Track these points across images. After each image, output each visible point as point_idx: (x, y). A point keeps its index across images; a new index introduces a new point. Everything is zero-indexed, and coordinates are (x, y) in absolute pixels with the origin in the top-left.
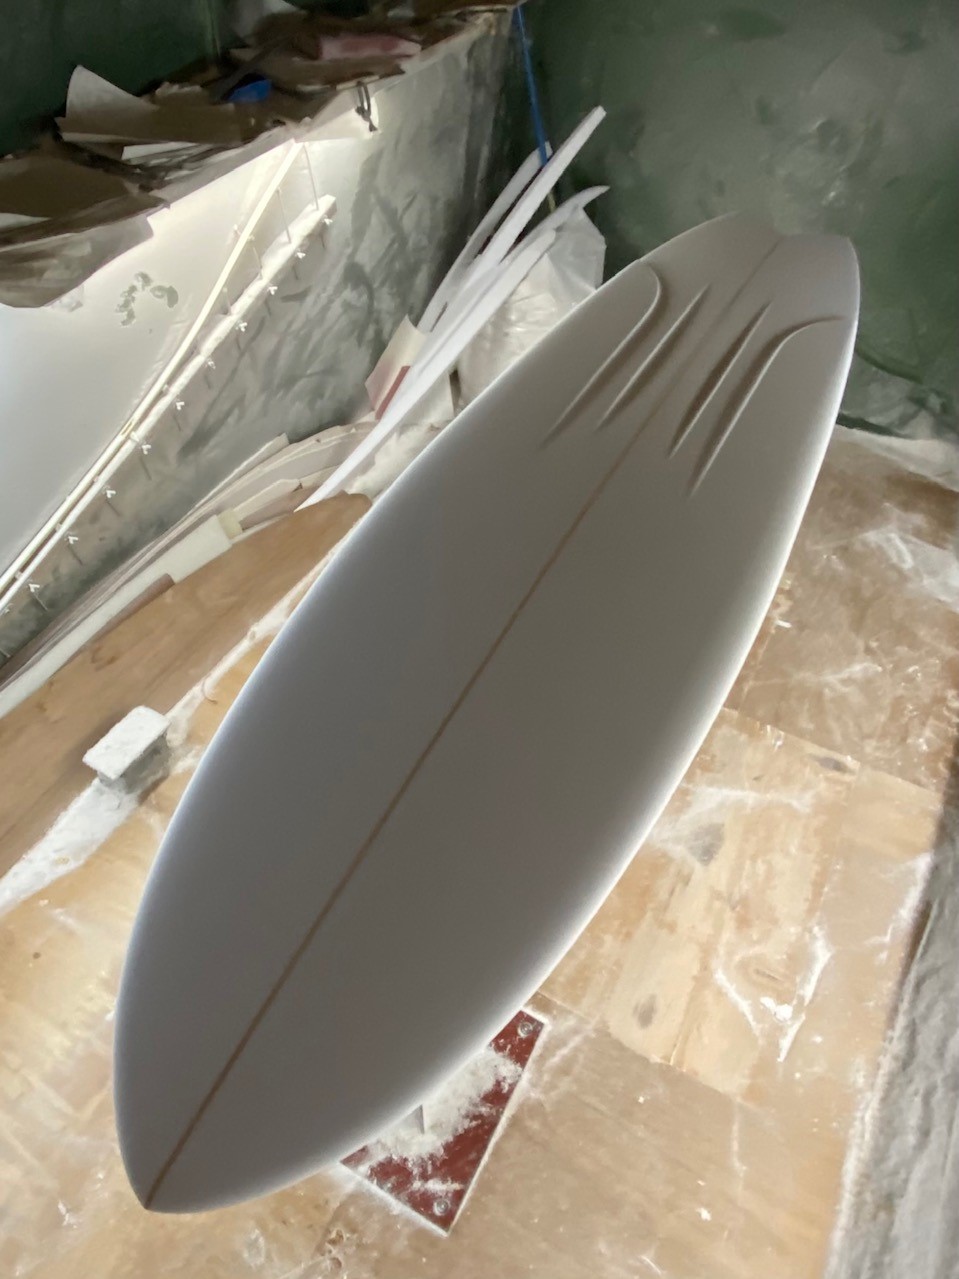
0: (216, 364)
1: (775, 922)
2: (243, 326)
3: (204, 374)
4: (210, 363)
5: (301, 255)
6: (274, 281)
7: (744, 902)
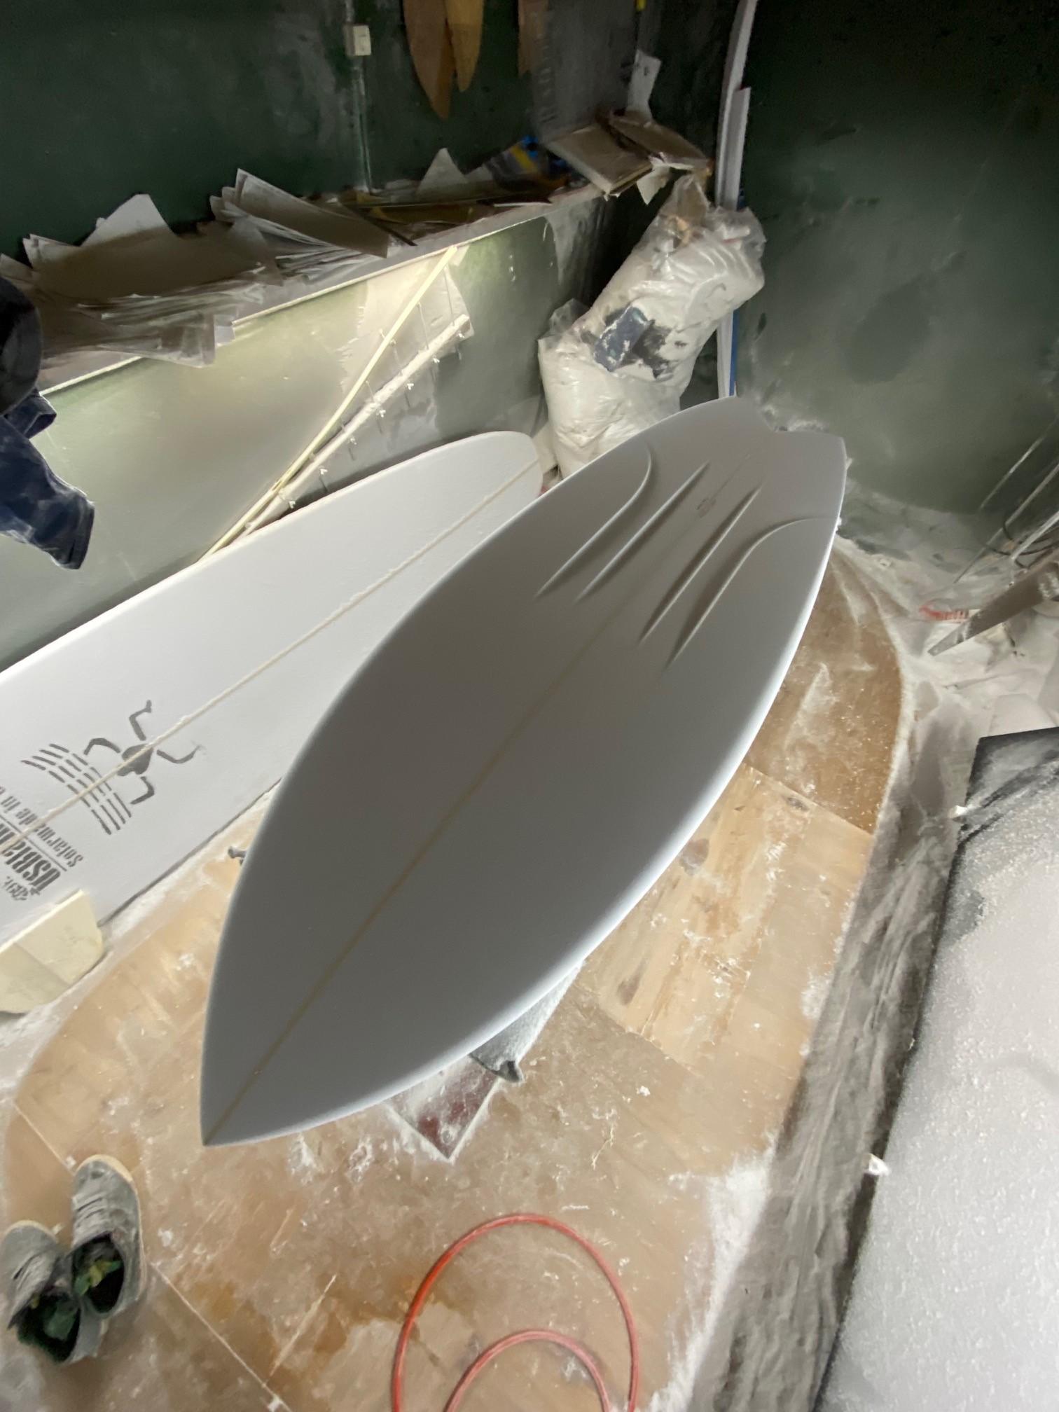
0: (358, 441)
1: (734, 926)
2: (382, 412)
3: (348, 446)
4: (352, 440)
5: (436, 361)
6: (412, 378)
7: (715, 908)
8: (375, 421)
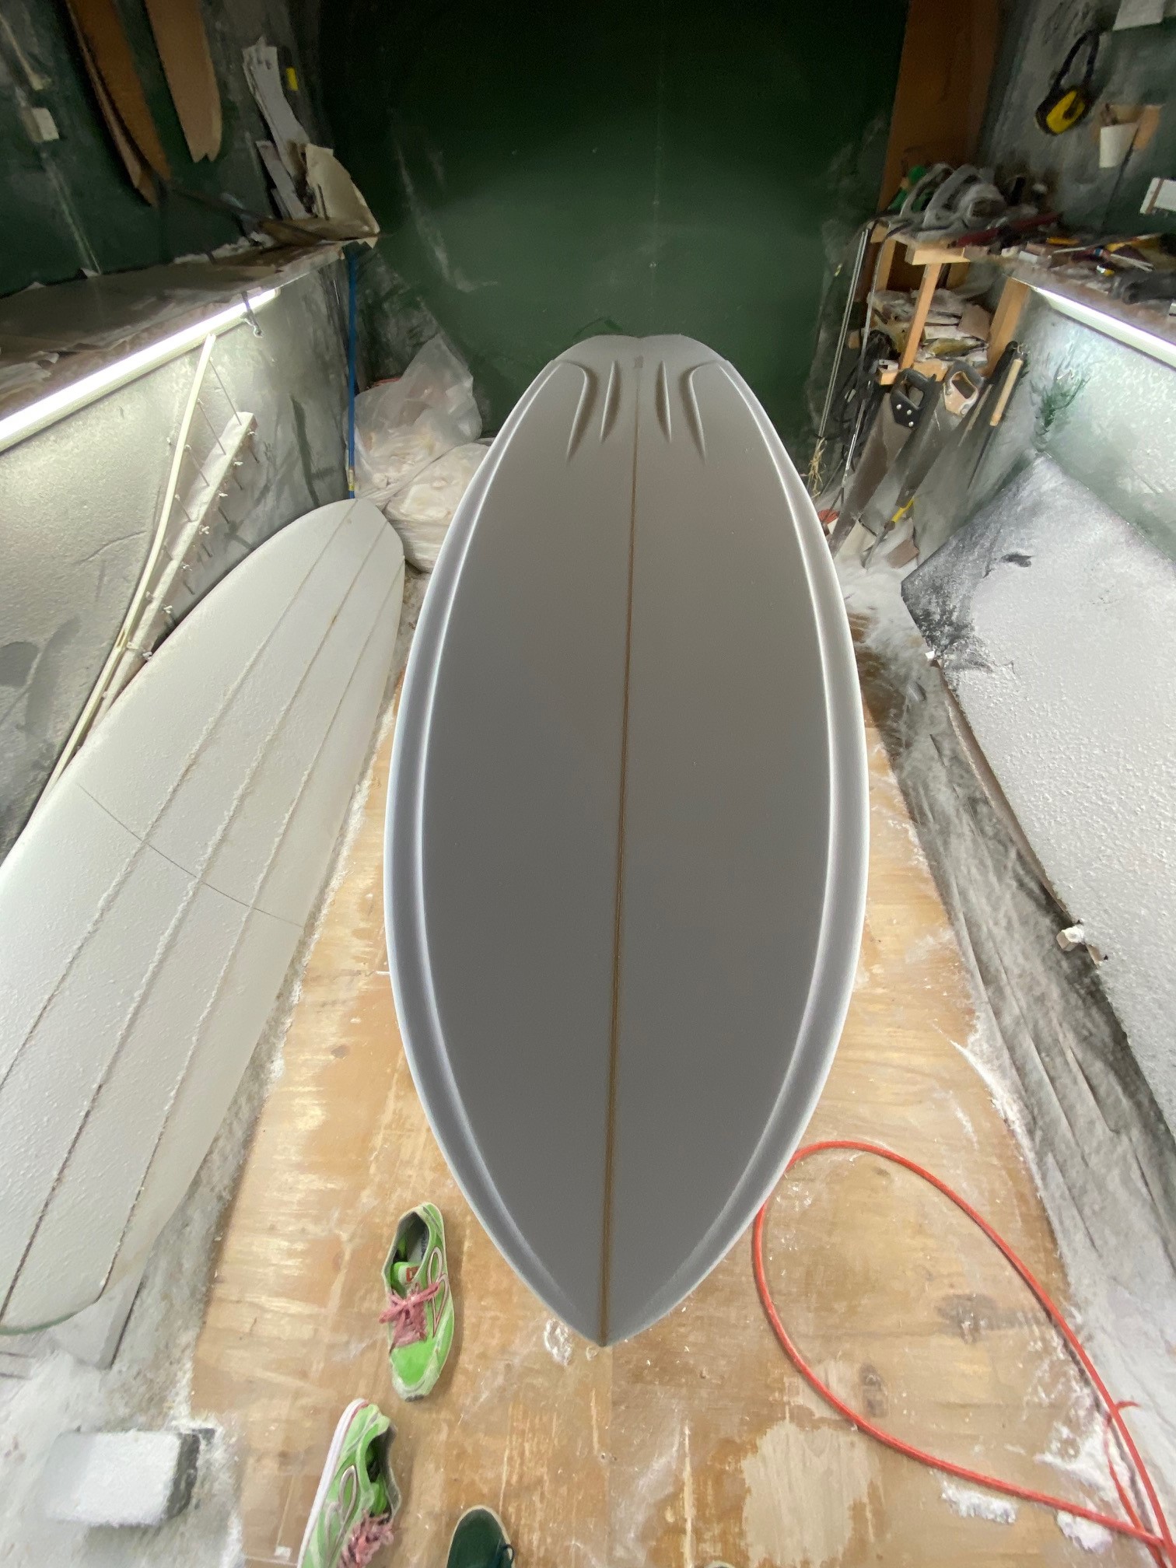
2: (205, 529)
4: (185, 567)
5: (239, 464)
6: (221, 487)
8: (199, 539)
